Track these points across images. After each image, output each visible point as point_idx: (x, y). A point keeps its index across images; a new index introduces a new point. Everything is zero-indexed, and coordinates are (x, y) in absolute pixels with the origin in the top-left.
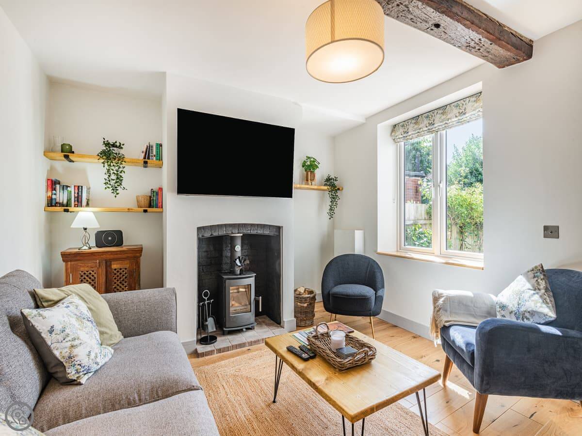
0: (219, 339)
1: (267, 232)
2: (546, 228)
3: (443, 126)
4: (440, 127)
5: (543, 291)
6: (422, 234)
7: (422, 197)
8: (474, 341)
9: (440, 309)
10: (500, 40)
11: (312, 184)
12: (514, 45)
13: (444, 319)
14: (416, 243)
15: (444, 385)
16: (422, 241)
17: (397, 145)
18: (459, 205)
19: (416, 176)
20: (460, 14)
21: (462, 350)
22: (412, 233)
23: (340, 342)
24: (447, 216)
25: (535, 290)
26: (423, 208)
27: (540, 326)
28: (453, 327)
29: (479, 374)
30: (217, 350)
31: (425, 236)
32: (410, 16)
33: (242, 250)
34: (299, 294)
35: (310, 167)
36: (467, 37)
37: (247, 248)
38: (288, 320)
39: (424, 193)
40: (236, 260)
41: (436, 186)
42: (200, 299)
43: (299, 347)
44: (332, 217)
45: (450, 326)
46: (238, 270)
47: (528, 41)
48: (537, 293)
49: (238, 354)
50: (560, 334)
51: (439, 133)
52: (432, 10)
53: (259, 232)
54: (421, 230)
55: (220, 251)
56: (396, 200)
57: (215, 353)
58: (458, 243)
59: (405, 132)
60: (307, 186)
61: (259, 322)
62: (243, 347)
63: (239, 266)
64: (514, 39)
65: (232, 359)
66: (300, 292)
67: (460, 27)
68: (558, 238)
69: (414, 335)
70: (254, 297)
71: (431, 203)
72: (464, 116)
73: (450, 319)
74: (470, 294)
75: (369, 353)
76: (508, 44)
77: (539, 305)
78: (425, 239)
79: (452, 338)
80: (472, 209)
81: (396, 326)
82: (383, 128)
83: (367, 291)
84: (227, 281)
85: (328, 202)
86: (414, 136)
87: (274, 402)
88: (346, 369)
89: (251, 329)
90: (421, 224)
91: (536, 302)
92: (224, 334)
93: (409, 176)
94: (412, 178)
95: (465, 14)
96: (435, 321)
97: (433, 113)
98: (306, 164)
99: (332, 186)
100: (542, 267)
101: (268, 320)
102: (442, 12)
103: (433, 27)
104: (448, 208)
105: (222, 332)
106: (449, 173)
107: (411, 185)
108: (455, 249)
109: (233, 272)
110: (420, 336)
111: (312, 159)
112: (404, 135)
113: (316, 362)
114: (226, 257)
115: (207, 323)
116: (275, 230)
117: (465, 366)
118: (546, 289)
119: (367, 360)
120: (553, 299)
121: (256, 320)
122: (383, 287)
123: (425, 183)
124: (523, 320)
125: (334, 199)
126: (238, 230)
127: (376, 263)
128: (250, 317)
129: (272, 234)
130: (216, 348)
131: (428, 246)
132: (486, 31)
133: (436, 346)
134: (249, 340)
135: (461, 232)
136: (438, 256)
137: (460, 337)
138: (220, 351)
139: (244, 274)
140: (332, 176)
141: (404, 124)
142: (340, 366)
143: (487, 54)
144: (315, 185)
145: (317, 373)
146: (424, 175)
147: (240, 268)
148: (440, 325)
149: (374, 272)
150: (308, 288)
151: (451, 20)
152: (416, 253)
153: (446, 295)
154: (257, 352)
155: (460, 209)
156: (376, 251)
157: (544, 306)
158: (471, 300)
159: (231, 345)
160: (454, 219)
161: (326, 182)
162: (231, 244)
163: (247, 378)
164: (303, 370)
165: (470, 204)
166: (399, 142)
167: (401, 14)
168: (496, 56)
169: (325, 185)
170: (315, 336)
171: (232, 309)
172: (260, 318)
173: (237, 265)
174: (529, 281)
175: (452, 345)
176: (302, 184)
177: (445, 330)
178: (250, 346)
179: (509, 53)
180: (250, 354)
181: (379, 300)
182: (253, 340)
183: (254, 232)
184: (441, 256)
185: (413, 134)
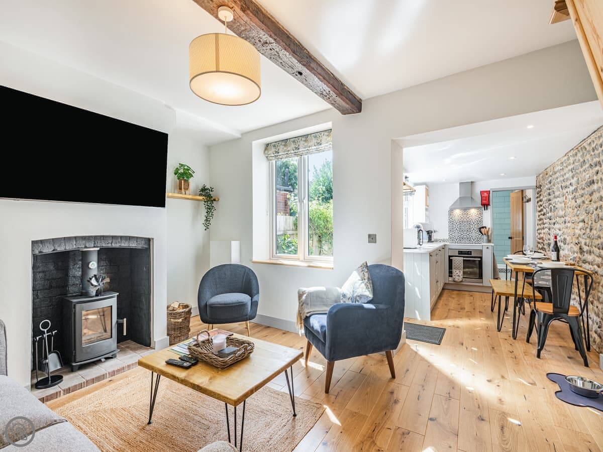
0: (65, 378)
1: (133, 245)
2: (369, 236)
3: (306, 152)
4: (304, 152)
5: (366, 280)
6: (290, 243)
7: (290, 210)
8: (325, 324)
9: (303, 303)
10: (342, 95)
11: (185, 194)
12: (350, 100)
13: (307, 311)
14: (285, 251)
15: (306, 365)
16: (290, 250)
17: (270, 163)
18: (319, 218)
19: (285, 190)
20: (316, 69)
21: (318, 332)
22: (282, 243)
23: (221, 345)
24: (309, 227)
25: (362, 280)
26: (291, 219)
27: (364, 305)
28: (313, 316)
29: (329, 347)
30: (64, 391)
31: (293, 245)
32: (280, 61)
33: (98, 266)
34: (173, 310)
35: (184, 175)
36: (321, 87)
37: (105, 264)
38: (160, 339)
39: (291, 206)
40: (91, 279)
41: (301, 201)
42: (36, 332)
43: (179, 358)
44: (208, 228)
45: (310, 316)
46: (93, 291)
47: (359, 100)
48: (363, 282)
49: (96, 389)
50: (374, 308)
51: (303, 156)
52: (297, 61)
53: (123, 245)
54: (289, 239)
55: (65, 271)
56: (268, 214)
57: (62, 394)
58: (318, 249)
59: (276, 152)
60: (180, 195)
61: (122, 348)
62: (102, 380)
63: (96, 286)
64: (350, 96)
65: (89, 396)
66: (174, 307)
67: (316, 79)
68: (376, 242)
69: (284, 332)
70: (116, 320)
71: (297, 215)
72: (320, 146)
73: (311, 310)
74: (323, 289)
75: (248, 348)
76: (347, 99)
77: (364, 290)
78: (293, 248)
79: (311, 325)
80: (327, 221)
81: (269, 327)
82: (257, 146)
83: (244, 298)
84: (78, 306)
85: (203, 212)
86: (283, 156)
87: (149, 423)
88: (227, 367)
89: (112, 358)
90: (289, 234)
91: (362, 288)
92: (72, 370)
93: (280, 190)
94: (282, 192)
95: (319, 70)
96: (300, 313)
97: (298, 139)
98: (179, 172)
99: (208, 196)
100: (367, 264)
101: (133, 344)
102: (304, 65)
103: (297, 74)
104: (310, 220)
105: (70, 369)
106: (311, 190)
107: (281, 199)
108: (316, 254)
109: (84, 294)
110: (288, 332)
111: (186, 167)
112: (276, 155)
113: (198, 367)
114: (74, 277)
115: (47, 361)
116: (143, 242)
117: (320, 345)
118: (369, 278)
119: (246, 354)
120: (372, 285)
121: (118, 347)
122: (258, 293)
123: (292, 197)
124: (355, 302)
125: (210, 210)
126: (95, 243)
127: (252, 271)
128: (111, 344)
129: (139, 247)
130: (63, 389)
131: (295, 254)
132: (333, 86)
133: (300, 335)
134: (110, 370)
135: (320, 241)
136: (302, 261)
137: (317, 322)
138: (68, 391)
139: (103, 295)
140: (208, 187)
141: (275, 144)
142: (223, 364)
143: (334, 103)
144: (189, 195)
145: (200, 376)
146: (292, 190)
147: (98, 288)
148: (303, 317)
149: (250, 279)
150: (183, 303)
151: (310, 73)
152: (286, 260)
153: (307, 291)
154: (122, 381)
155: (319, 221)
156: (251, 260)
157: (367, 290)
158: (325, 293)
159: (85, 380)
160: (315, 230)
161: (201, 192)
162: (82, 260)
163: (112, 409)
164: (185, 377)
165: (326, 217)
166: (271, 160)
167: (273, 57)
168: (339, 105)
169: (200, 195)
170: (196, 345)
171: (84, 338)
172: (122, 345)
173: (92, 285)
174: (359, 275)
175: (311, 330)
176: (174, 193)
177: (307, 319)
178: (112, 376)
179: (348, 106)
180: (113, 385)
181: (255, 304)
182: (115, 369)
183: (116, 245)
184: (305, 260)
185: (283, 155)
